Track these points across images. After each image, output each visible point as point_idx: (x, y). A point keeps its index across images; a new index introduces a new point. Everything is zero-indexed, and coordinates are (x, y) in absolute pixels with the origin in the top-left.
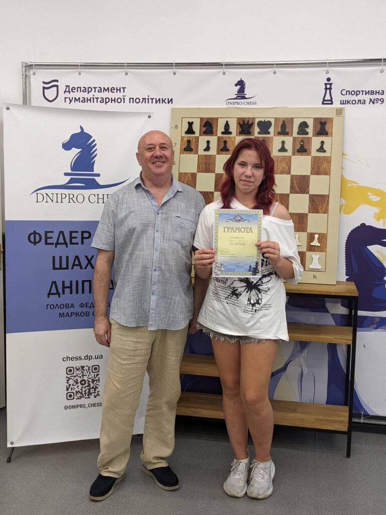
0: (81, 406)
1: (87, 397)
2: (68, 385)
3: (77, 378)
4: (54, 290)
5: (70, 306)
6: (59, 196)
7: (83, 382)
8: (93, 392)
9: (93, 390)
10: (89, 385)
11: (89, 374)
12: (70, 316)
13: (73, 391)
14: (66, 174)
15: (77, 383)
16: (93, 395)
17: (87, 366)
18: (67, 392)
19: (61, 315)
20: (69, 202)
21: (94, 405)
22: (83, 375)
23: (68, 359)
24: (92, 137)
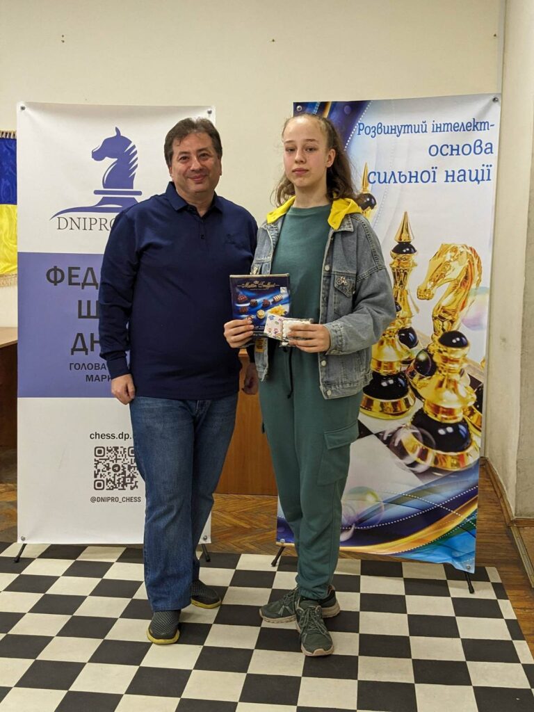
0: (112, 499)
1: (121, 487)
2: (97, 470)
3: (108, 461)
4: (79, 345)
5: (100, 367)
6: (88, 221)
7: (116, 468)
8: (129, 482)
9: (129, 479)
10: (124, 473)
11: (124, 457)
12: (100, 379)
13: (102, 478)
14: (97, 192)
15: (108, 468)
16: (129, 485)
17: (122, 447)
18: (95, 479)
19: (89, 378)
20: (101, 229)
21: (130, 499)
22: (116, 459)
23: (97, 436)
24: (130, 142)
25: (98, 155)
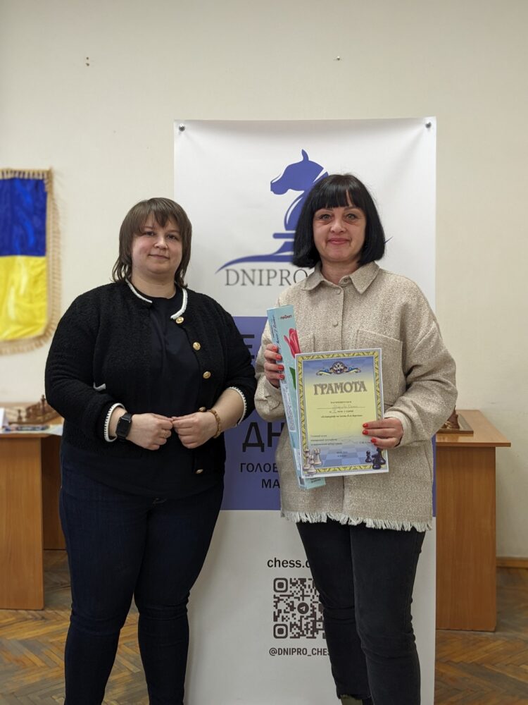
0: (299, 651)
1: (310, 635)
2: (277, 611)
3: (292, 599)
4: (253, 439)
6: (265, 274)
7: (303, 608)
9: (321, 623)
10: (314, 615)
11: (313, 594)
13: (285, 622)
14: (277, 236)
15: (292, 608)
16: (321, 633)
18: (276, 623)
19: (266, 484)
20: (282, 284)
21: (321, 652)
22: (303, 596)
23: (278, 562)
24: (321, 169)
25: (279, 187)
